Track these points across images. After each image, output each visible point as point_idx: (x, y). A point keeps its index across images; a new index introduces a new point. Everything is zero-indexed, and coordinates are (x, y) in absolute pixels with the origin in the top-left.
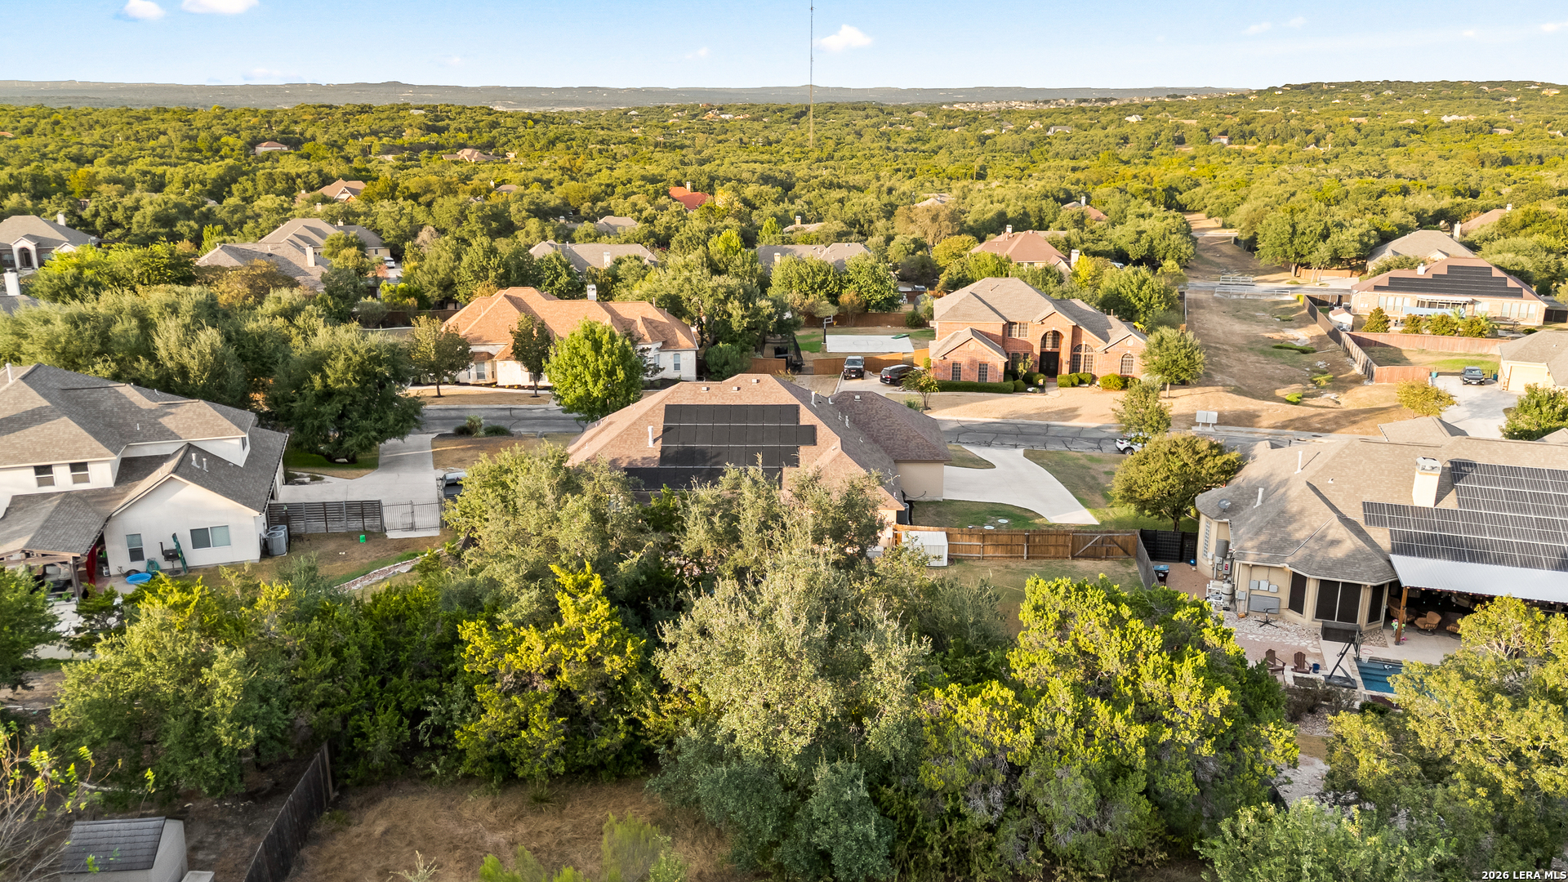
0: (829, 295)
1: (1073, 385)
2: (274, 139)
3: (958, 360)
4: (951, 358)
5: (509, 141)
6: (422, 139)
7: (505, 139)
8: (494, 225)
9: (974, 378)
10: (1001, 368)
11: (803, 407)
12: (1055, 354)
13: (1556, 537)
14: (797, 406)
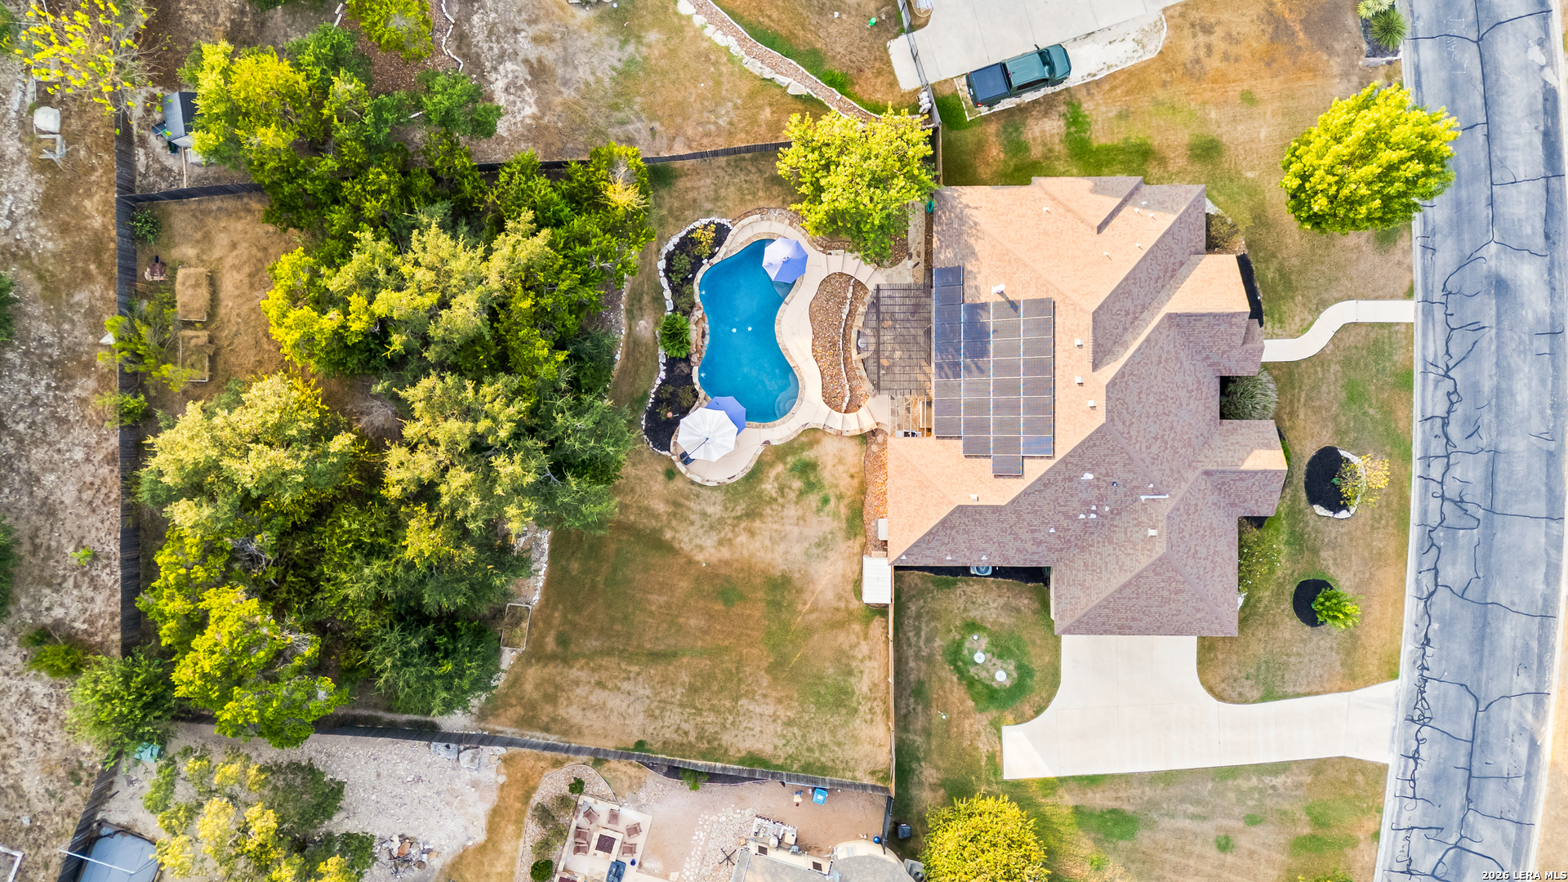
11: (1053, 463)
14: (1052, 456)
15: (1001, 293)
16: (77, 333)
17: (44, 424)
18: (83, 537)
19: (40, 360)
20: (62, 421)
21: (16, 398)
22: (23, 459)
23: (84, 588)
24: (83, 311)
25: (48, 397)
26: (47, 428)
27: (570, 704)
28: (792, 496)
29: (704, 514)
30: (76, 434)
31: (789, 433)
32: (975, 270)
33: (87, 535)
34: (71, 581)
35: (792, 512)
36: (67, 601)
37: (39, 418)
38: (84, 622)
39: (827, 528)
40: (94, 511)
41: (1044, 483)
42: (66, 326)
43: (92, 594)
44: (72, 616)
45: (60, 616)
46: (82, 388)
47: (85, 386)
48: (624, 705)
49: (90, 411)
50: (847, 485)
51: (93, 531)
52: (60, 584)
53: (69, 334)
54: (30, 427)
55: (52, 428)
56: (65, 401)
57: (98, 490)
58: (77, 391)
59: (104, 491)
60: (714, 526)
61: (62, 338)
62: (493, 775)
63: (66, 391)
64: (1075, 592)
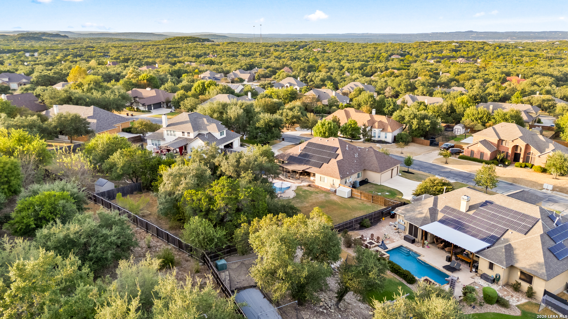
0: (482, 122)
1: (521, 167)
2: (398, 54)
4: (470, 148)
5: (482, 55)
6: (449, 54)
7: (480, 55)
8: (409, 87)
9: (478, 157)
10: (489, 155)
11: (340, 148)
12: (520, 154)
13: (492, 231)
14: (338, 148)
15: (301, 150)
28: (309, 194)
31: (294, 188)
32: (292, 154)
35: (313, 195)
39: (324, 194)
41: (343, 152)
50: (316, 190)
64: (373, 166)
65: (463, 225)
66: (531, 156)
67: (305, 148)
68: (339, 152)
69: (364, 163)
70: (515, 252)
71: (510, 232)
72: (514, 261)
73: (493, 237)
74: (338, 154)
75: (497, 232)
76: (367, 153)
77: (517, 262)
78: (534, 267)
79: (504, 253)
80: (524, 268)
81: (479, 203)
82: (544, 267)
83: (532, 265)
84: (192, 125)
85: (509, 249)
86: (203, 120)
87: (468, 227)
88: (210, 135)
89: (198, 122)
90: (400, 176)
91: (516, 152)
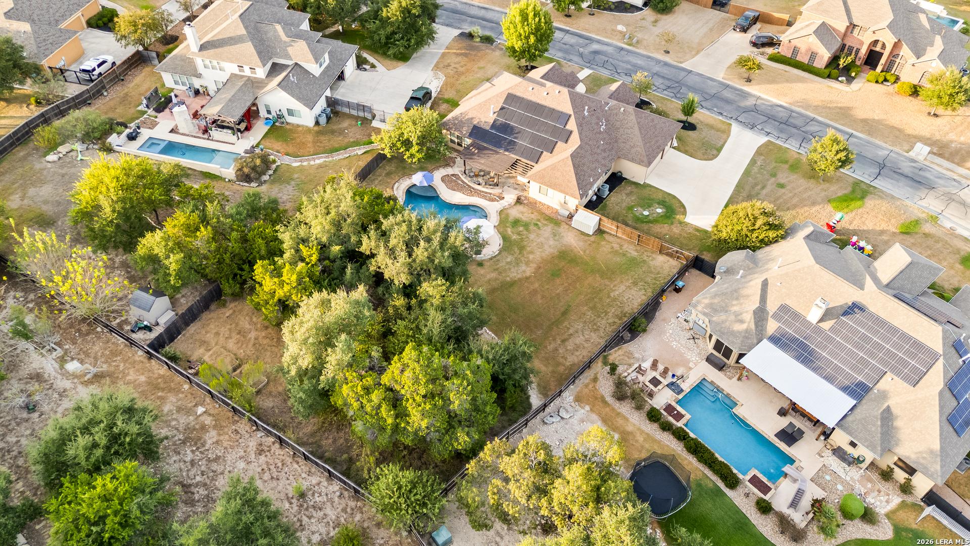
1: (877, 82)
3: (798, 45)
4: (794, 43)
11: (573, 117)
12: (880, 55)
13: (860, 372)
14: (570, 116)
15: (494, 113)
16: (182, 421)
17: (209, 468)
18: (287, 494)
19: (176, 445)
20: (217, 459)
21: (181, 470)
22: (215, 491)
23: (315, 515)
24: (175, 412)
25: (197, 456)
26: (212, 468)
27: (566, 359)
28: (525, 232)
29: (508, 263)
30: (230, 458)
31: (496, 219)
32: (478, 120)
33: (287, 492)
34: (305, 519)
35: (532, 236)
36: (314, 528)
37: (203, 468)
38: (334, 529)
39: (550, 230)
40: (278, 479)
41: (580, 125)
42: (173, 423)
43: (322, 513)
44: (325, 533)
45: (319, 539)
46: (210, 438)
47: (211, 437)
48: (581, 337)
49: (225, 444)
50: (534, 216)
51: (288, 487)
52: (301, 525)
53: (179, 425)
54: (203, 475)
55: (214, 466)
56: (208, 450)
57: (270, 469)
58: (209, 442)
59: (272, 467)
60: (517, 262)
61: (177, 429)
62: (583, 411)
63: (204, 446)
64: (633, 150)
65: (812, 352)
66: (898, 61)
67: (502, 108)
68: (572, 125)
69: (616, 142)
70: (895, 424)
71: (889, 376)
72: (893, 443)
73: (860, 385)
74: (571, 132)
75: (867, 376)
76: (621, 117)
77: (897, 445)
78: (924, 458)
79: (879, 429)
80: (908, 458)
81: (841, 306)
82: (939, 459)
83: (920, 452)
84: (255, 47)
85: (887, 416)
86: (276, 31)
87: (820, 358)
88: (299, 69)
89: (266, 33)
90: (674, 148)
91: (874, 49)
